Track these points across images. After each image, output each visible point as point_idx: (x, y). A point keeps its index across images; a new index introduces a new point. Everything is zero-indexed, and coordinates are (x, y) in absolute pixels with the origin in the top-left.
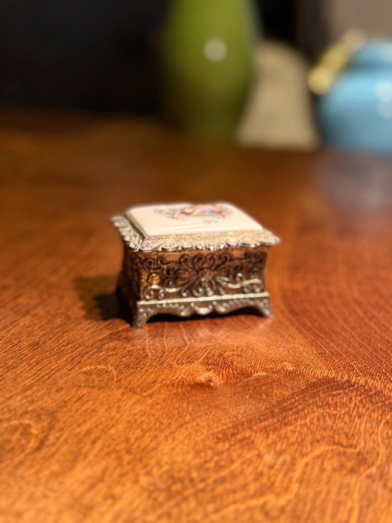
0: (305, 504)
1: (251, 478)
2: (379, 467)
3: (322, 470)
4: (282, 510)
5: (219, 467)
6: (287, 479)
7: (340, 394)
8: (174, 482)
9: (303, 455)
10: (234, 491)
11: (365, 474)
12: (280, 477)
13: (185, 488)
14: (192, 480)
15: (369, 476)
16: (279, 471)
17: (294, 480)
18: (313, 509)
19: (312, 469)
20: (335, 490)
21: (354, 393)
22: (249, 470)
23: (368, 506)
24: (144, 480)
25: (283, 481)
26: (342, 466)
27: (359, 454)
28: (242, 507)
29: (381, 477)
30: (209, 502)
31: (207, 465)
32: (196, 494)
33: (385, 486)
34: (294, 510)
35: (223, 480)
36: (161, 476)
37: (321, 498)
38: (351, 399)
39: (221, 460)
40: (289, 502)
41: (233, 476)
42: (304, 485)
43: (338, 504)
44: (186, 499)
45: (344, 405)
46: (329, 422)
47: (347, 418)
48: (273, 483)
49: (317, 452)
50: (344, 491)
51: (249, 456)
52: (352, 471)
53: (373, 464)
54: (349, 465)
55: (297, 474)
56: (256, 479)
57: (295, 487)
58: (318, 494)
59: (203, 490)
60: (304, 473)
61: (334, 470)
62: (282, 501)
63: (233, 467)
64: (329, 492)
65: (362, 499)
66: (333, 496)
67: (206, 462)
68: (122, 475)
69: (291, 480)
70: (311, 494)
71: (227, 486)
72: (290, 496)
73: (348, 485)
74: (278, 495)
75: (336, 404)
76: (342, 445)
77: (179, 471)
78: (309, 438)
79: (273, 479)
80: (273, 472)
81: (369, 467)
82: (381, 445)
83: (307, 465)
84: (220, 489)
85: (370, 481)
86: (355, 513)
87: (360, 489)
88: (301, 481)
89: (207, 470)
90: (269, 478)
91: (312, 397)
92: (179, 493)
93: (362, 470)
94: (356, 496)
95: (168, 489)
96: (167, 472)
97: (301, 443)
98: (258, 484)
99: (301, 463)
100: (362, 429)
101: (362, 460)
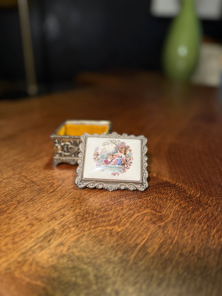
0: (127, 233)
1: (114, 217)
2: (165, 223)
3: (142, 220)
4: (118, 233)
5: (105, 211)
6: (127, 221)
7: (168, 189)
8: (86, 214)
9: (139, 212)
10: (105, 222)
11: (158, 225)
12: (125, 220)
13: (89, 217)
14: (93, 214)
15: (159, 226)
16: (126, 217)
17: (129, 221)
18: (129, 235)
19: (138, 219)
20: (142, 229)
21: (174, 190)
22: (115, 214)
23: (151, 239)
24: (77, 211)
25: (125, 221)
26: (151, 220)
27: (161, 216)
28: (104, 229)
29: (164, 227)
30: (94, 224)
31: (101, 209)
32: (91, 220)
33: (163, 232)
34: (122, 234)
35: (104, 216)
36: (83, 210)
37: (135, 231)
38: (171, 192)
39: (108, 208)
40: (122, 230)
41: (108, 216)
42: (132, 224)
43: (140, 235)
44: (87, 221)
45: (167, 194)
46: (157, 200)
47: (164, 200)
48: (121, 221)
49: (145, 212)
50: (146, 230)
51: (118, 208)
52: (154, 223)
53: (164, 221)
54: (154, 220)
55: (132, 220)
56: (115, 218)
57: (128, 224)
58: (135, 229)
59: (94, 219)
60: (135, 219)
61: (147, 221)
62: (119, 230)
63: (110, 212)
64: (139, 230)
65: (150, 236)
66: (140, 231)
67: (102, 208)
68: (71, 207)
69: (128, 221)
70: (132, 229)
71: (104, 219)
72: (124, 228)
73: (149, 228)
74: (119, 227)
75: (164, 193)
76: (156, 211)
77: (91, 210)
78: (144, 206)
79: (122, 220)
80: (124, 216)
81: (161, 222)
82: (172, 214)
83: (137, 216)
84: (100, 220)
85: (158, 228)
86: (144, 241)
87: (152, 231)
88: (131, 223)
89: (101, 211)
90: (120, 219)
91: (156, 189)
92: (86, 218)
93: (158, 223)
94: (149, 233)
95: (83, 216)
96: (86, 209)
97: (140, 207)
98: (115, 221)
99: (136, 215)
100: (168, 206)
101: (161, 219)
